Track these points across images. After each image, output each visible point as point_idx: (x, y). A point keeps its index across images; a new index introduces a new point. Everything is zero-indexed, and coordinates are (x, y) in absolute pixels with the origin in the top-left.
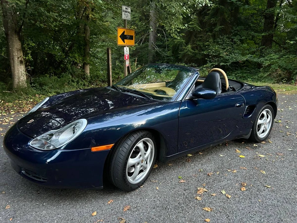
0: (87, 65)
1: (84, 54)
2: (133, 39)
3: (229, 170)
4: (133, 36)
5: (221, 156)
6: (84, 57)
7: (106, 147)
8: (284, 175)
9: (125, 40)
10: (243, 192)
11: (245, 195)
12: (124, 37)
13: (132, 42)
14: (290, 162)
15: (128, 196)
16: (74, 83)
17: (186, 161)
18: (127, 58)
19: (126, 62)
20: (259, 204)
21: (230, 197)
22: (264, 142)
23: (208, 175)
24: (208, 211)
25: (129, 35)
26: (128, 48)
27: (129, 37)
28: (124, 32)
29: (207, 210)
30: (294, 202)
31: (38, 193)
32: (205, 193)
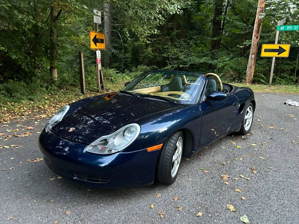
0: (55, 69)
2: (103, 43)
3: (236, 159)
4: (103, 40)
5: (223, 148)
6: (51, 60)
7: (157, 147)
8: (276, 158)
9: (97, 43)
10: (256, 175)
11: (258, 176)
12: (96, 41)
13: (102, 46)
14: (276, 148)
15: (170, 189)
16: (43, 88)
17: (198, 155)
18: (99, 61)
19: (99, 65)
20: (272, 182)
21: (249, 179)
22: (248, 134)
23: (223, 164)
24: (239, 192)
25: (100, 38)
26: (100, 51)
27: (100, 41)
28: (96, 35)
29: (238, 191)
30: (294, 177)
32: (229, 178)
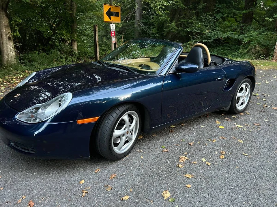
0: (75, 42)
1: (72, 31)
2: (119, 16)
3: (209, 140)
4: (119, 13)
5: (202, 126)
6: (71, 33)
7: (91, 120)
8: (260, 143)
9: (111, 17)
10: (222, 160)
11: (223, 162)
12: (110, 14)
13: (118, 19)
14: (266, 132)
15: (114, 165)
16: (63, 59)
17: (169, 132)
18: (113, 35)
19: (113, 38)
20: (237, 171)
21: (209, 164)
22: (242, 114)
23: (190, 144)
24: (189, 178)
25: (115, 12)
26: (114, 25)
27: (115, 14)
28: (110, 8)
29: (188, 176)
30: (269, 168)
31: (28, 164)
32: (187, 161)
